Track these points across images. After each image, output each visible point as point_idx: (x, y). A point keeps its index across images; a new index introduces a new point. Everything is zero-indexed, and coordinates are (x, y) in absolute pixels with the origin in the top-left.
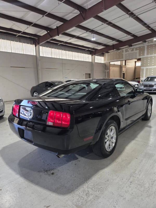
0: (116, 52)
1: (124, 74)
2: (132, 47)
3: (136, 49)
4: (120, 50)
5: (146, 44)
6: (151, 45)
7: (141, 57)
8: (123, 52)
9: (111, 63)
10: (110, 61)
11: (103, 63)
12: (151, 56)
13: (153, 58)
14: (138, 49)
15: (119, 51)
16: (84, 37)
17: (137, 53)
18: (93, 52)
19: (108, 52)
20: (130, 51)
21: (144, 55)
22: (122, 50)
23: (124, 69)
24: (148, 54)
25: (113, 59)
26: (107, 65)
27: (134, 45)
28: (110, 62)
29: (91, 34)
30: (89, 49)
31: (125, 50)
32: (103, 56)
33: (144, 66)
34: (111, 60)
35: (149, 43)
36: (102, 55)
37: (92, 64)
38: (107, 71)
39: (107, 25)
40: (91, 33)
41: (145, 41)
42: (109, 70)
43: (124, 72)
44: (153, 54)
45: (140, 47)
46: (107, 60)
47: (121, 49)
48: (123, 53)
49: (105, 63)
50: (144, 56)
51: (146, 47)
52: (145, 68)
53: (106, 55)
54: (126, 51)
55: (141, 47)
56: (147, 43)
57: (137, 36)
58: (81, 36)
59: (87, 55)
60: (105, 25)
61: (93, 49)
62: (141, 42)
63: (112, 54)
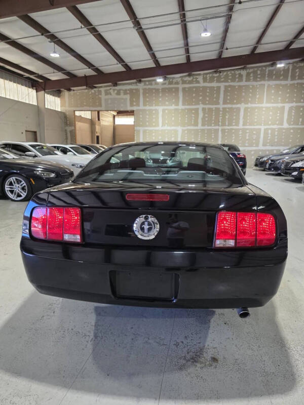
0: (86, 91)
1: (98, 137)
2: (118, 88)
3: (125, 92)
4: (95, 89)
5: (141, 86)
6: (149, 88)
7: (134, 108)
8: (101, 94)
9: (77, 113)
10: (74, 109)
11: (59, 110)
12: (151, 109)
13: (154, 112)
14: (128, 93)
15: (93, 91)
16: (29, 44)
17: (126, 99)
18: (38, 83)
19: (69, 90)
20: (114, 95)
21: (139, 106)
22: (98, 90)
23: (98, 128)
24: (145, 105)
25: (81, 106)
26: (68, 116)
27: (120, 84)
28: (74, 111)
29: (49, 42)
30: (32, 77)
31: (104, 91)
32: (59, 96)
33: (139, 126)
34: (77, 107)
35: (145, 85)
36: (58, 93)
37: (39, 111)
38: (69, 129)
39: (89, 33)
40: (49, 40)
41: (140, 81)
42: (73, 128)
43: (98, 134)
44: (152, 106)
45: (131, 90)
46: (67, 104)
47: (95, 87)
48: (100, 96)
49: (63, 111)
50: (138, 108)
51: (141, 91)
52: (141, 129)
53: (66, 93)
54: (107, 93)
55: (133, 89)
56: (142, 84)
57: (131, 67)
58: (23, 42)
59: (26, 88)
60: (85, 31)
61: (41, 77)
62: (135, 81)
63: (78, 93)
